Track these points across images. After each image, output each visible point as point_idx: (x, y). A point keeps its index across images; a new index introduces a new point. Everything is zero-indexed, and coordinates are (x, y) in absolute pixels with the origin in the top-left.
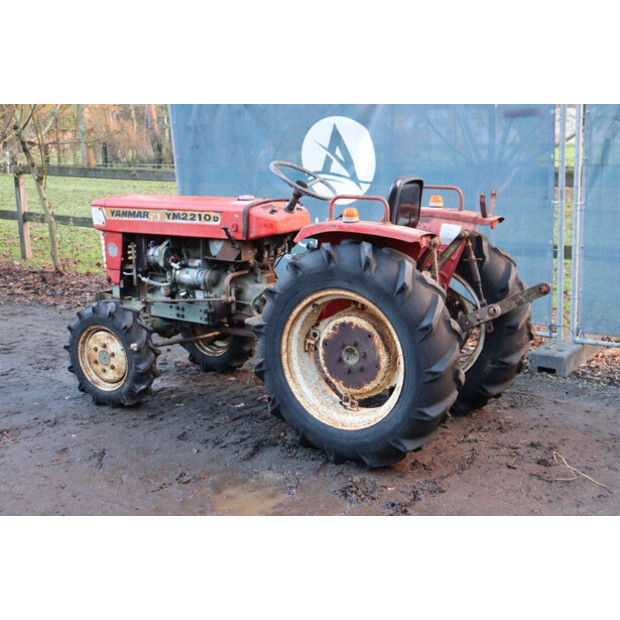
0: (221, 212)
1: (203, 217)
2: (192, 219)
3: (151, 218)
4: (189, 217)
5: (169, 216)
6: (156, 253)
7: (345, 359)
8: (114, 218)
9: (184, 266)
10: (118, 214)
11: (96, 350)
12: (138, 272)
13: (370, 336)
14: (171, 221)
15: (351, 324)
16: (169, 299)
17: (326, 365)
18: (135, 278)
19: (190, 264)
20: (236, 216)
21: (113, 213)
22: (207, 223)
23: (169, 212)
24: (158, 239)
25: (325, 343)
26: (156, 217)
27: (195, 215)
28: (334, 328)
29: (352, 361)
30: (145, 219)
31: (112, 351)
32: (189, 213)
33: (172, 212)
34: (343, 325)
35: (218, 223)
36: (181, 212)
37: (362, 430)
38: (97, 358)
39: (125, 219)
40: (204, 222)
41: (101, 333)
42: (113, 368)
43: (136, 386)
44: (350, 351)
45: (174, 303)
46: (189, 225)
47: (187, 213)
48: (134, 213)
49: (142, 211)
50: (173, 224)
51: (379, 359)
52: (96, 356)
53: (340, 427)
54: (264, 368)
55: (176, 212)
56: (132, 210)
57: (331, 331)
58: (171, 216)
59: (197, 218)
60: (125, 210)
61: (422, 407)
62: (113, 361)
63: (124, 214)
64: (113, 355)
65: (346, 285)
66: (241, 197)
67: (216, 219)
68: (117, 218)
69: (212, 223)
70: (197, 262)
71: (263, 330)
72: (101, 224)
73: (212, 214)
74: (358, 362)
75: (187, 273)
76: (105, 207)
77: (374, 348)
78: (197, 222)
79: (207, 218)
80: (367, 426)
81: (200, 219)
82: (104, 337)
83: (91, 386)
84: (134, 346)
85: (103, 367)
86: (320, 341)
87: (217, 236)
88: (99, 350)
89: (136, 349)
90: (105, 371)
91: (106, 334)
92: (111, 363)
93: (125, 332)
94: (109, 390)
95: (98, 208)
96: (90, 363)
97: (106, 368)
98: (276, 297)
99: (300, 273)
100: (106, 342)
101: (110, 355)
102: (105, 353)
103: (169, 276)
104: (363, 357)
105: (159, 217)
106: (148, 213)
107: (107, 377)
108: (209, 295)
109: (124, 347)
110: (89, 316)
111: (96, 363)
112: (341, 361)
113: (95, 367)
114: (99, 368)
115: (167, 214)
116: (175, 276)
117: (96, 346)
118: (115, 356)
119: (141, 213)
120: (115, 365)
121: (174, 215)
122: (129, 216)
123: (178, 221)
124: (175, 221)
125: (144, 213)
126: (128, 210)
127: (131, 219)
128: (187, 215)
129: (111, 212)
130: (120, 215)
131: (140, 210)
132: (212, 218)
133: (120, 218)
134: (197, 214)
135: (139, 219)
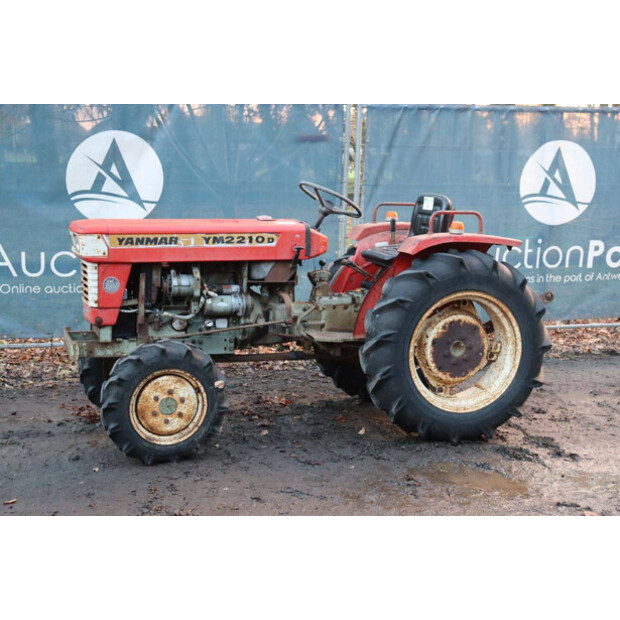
0: (277, 233)
1: (254, 238)
2: (239, 242)
3: (181, 243)
4: (236, 240)
5: (207, 241)
6: (181, 283)
7: (452, 353)
8: (123, 247)
9: (221, 293)
10: (130, 241)
11: (156, 399)
13: (476, 328)
14: (211, 245)
15: (460, 321)
17: (435, 361)
18: (141, 314)
19: (225, 291)
20: (297, 236)
21: (121, 241)
22: (259, 245)
23: (207, 236)
24: (184, 268)
25: (434, 342)
26: (189, 242)
27: (244, 238)
28: (444, 327)
29: (458, 353)
30: (173, 245)
31: (182, 395)
32: (235, 236)
33: (212, 236)
34: (452, 323)
35: (274, 244)
36: (225, 236)
37: (484, 409)
38: (157, 409)
39: (140, 246)
40: (255, 244)
41: (165, 378)
42: (180, 415)
43: (216, 428)
44: (457, 346)
45: (187, 337)
46: (237, 248)
47: (233, 235)
48: (155, 240)
49: (168, 236)
50: (214, 249)
51: (483, 347)
52: (156, 406)
53: (463, 411)
54: (390, 374)
55: (218, 236)
56: (152, 237)
57: (440, 331)
58: (211, 240)
59: (247, 241)
60: (141, 237)
62: (182, 408)
63: (141, 242)
64: (182, 400)
67: (271, 240)
68: (129, 246)
69: (265, 244)
70: (235, 288)
72: (101, 254)
73: (266, 236)
74: (465, 353)
75: (222, 300)
76: (107, 234)
77: (479, 339)
78: (247, 244)
79: (260, 239)
80: (487, 404)
81: (251, 241)
82: (170, 382)
83: (146, 444)
84: (219, 384)
85: (165, 417)
86: (429, 342)
87: (273, 258)
88: (160, 399)
89: (221, 387)
90: (167, 422)
91: (172, 378)
92: (178, 411)
93: (207, 369)
94: (174, 442)
95: (96, 236)
96: (143, 418)
97: (169, 418)
98: (407, 306)
99: (432, 281)
100: (172, 388)
101: (178, 401)
102: (169, 401)
103: (195, 307)
104: (469, 348)
105: (193, 242)
106: (177, 239)
107: (168, 428)
108: (248, 321)
109: (202, 388)
110: (155, 360)
111: (155, 414)
112: (449, 356)
113: (152, 421)
114: (157, 421)
115: (204, 238)
116: (204, 305)
117: (157, 394)
118: (186, 401)
119: (166, 239)
120: (184, 411)
121: (215, 238)
122: (147, 244)
123: (221, 245)
124: (216, 245)
125: (171, 238)
126: (146, 236)
127: (149, 246)
128: (233, 238)
129: (119, 239)
130: (132, 243)
131: (165, 236)
132: (266, 240)
133: (133, 247)
134: (246, 236)
135: (163, 246)
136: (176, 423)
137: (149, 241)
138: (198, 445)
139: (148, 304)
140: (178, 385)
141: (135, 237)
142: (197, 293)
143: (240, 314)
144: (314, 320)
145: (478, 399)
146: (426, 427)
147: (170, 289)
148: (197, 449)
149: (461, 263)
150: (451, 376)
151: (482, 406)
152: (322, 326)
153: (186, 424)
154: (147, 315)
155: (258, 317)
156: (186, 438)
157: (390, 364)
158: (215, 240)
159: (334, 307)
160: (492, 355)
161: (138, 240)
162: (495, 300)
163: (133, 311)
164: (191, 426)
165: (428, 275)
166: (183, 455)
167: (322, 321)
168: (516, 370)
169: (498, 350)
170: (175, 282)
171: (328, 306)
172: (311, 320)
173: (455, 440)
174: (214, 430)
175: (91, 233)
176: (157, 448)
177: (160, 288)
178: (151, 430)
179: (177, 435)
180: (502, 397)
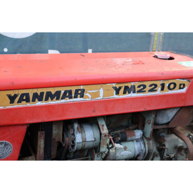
0: (189, 78)
2: (151, 90)
3: (88, 97)
4: (148, 88)
5: (118, 91)
8: (16, 106)
10: (25, 98)
14: (121, 96)
21: (12, 99)
22: (170, 92)
23: (118, 86)
26: (97, 94)
30: (79, 99)
32: (147, 84)
33: (123, 85)
35: (184, 91)
36: (137, 84)
39: (38, 103)
40: (167, 92)
46: (149, 97)
47: (145, 83)
48: (58, 93)
49: (73, 89)
55: (129, 85)
56: (53, 91)
59: (159, 89)
60: (39, 91)
67: (182, 86)
68: (24, 104)
69: (177, 91)
73: (178, 82)
78: (159, 92)
81: (162, 89)
121: (126, 88)
122: (47, 99)
123: (132, 95)
124: (127, 96)
125: (77, 91)
126: (45, 90)
127: (50, 102)
128: (145, 87)
129: (10, 96)
130: (27, 100)
131: (68, 88)
132: (178, 86)
133: (28, 105)
134: (159, 83)
135: (67, 100)
137: (49, 96)
141: (31, 92)
158: (127, 90)
161: (35, 95)
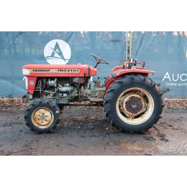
0: (79, 69)
1: (73, 70)
2: (68, 71)
3: (51, 71)
4: (67, 71)
5: (58, 71)
6: (52, 83)
7: (132, 106)
8: (34, 72)
9: (63, 86)
11: (39, 115)
12: (42, 89)
13: (140, 99)
14: (59, 72)
15: (134, 96)
16: (53, 97)
17: (126, 109)
18: (41, 91)
19: (65, 85)
20: (86, 70)
21: (33, 70)
22: (74, 72)
23: (58, 69)
24: (52, 78)
25: (126, 103)
26: (53, 71)
27: (69, 70)
28: (129, 98)
29: (134, 106)
30: (48, 72)
32: (67, 69)
33: (60, 69)
34: (132, 97)
35: (79, 72)
36: (64, 69)
38: (39, 118)
39: (39, 72)
40: (73, 72)
41: (41, 109)
42: (46, 120)
43: (57, 125)
44: (134, 104)
45: (55, 98)
46: (67, 73)
47: (66, 69)
48: (43, 70)
50: (60, 73)
51: (143, 105)
52: (39, 117)
53: (134, 124)
54: (110, 112)
55: (62, 69)
56: (42, 69)
57: (128, 99)
58: (60, 71)
59: (70, 71)
60: (39, 69)
61: (159, 115)
62: (47, 118)
63: (39, 71)
64: (47, 116)
65: (138, 86)
66: (78, 64)
67: (78, 71)
68: (36, 72)
69: (76, 72)
70: (68, 85)
71: (110, 101)
72: (28, 74)
73: (76, 70)
74: (136, 106)
75: (64, 88)
76: (30, 68)
77: (141, 102)
78: (70, 72)
79: (74, 71)
80: (143, 123)
81: (71, 71)
82: (43, 111)
83: (36, 128)
84: (57, 112)
85: (42, 121)
86: (124, 102)
87: (78, 76)
88: (40, 115)
89: (58, 113)
90: (42, 122)
91: (44, 110)
92: (46, 119)
93: (54, 108)
94: (44, 128)
95: (26, 69)
96: (36, 120)
97: (43, 121)
98: (115, 91)
99: (123, 84)
100: (44, 112)
101: (46, 116)
102: (43, 116)
103: (56, 90)
104: (138, 105)
105: (55, 71)
106: (49, 70)
107: (43, 124)
108: (72, 94)
109: (52, 113)
110: (38, 104)
111: (39, 120)
112: (131, 107)
113: (38, 121)
114: (40, 122)
115: (58, 70)
116: (59, 89)
117: (39, 114)
118: (48, 116)
119: (46, 70)
120: (47, 119)
121: (61, 70)
122: (41, 71)
123: (62, 72)
124: (61, 72)
125: (48, 70)
126: (41, 69)
127: (42, 72)
128: (66, 70)
130: (37, 71)
131: (46, 69)
132: (76, 71)
133: (37, 72)
134: (70, 69)
135: (46, 72)
136: (45, 123)
138: (52, 129)
139: (42, 88)
140: (45, 112)
142: (56, 86)
143: (69, 92)
144: (94, 94)
145: (140, 121)
146: (122, 128)
147: (48, 85)
148: (51, 130)
149: (133, 79)
150: (132, 113)
151: (141, 123)
152: (96, 97)
153: (48, 123)
154: (42, 92)
155: (75, 93)
156: (48, 127)
157: (110, 109)
159: (100, 91)
160: (147, 107)
161: (38, 70)
162: (145, 90)
163: (38, 90)
164: (50, 124)
165: (122, 82)
166: (47, 132)
167: (96, 95)
168: (152, 113)
169: (148, 106)
170: (49, 82)
171: (98, 91)
172: (93, 95)
173: (132, 133)
174: (56, 125)
175: (25, 68)
176: (39, 129)
177: (46, 84)
178: (38, 124)
179: (46, 126)
180: (148, 120)
